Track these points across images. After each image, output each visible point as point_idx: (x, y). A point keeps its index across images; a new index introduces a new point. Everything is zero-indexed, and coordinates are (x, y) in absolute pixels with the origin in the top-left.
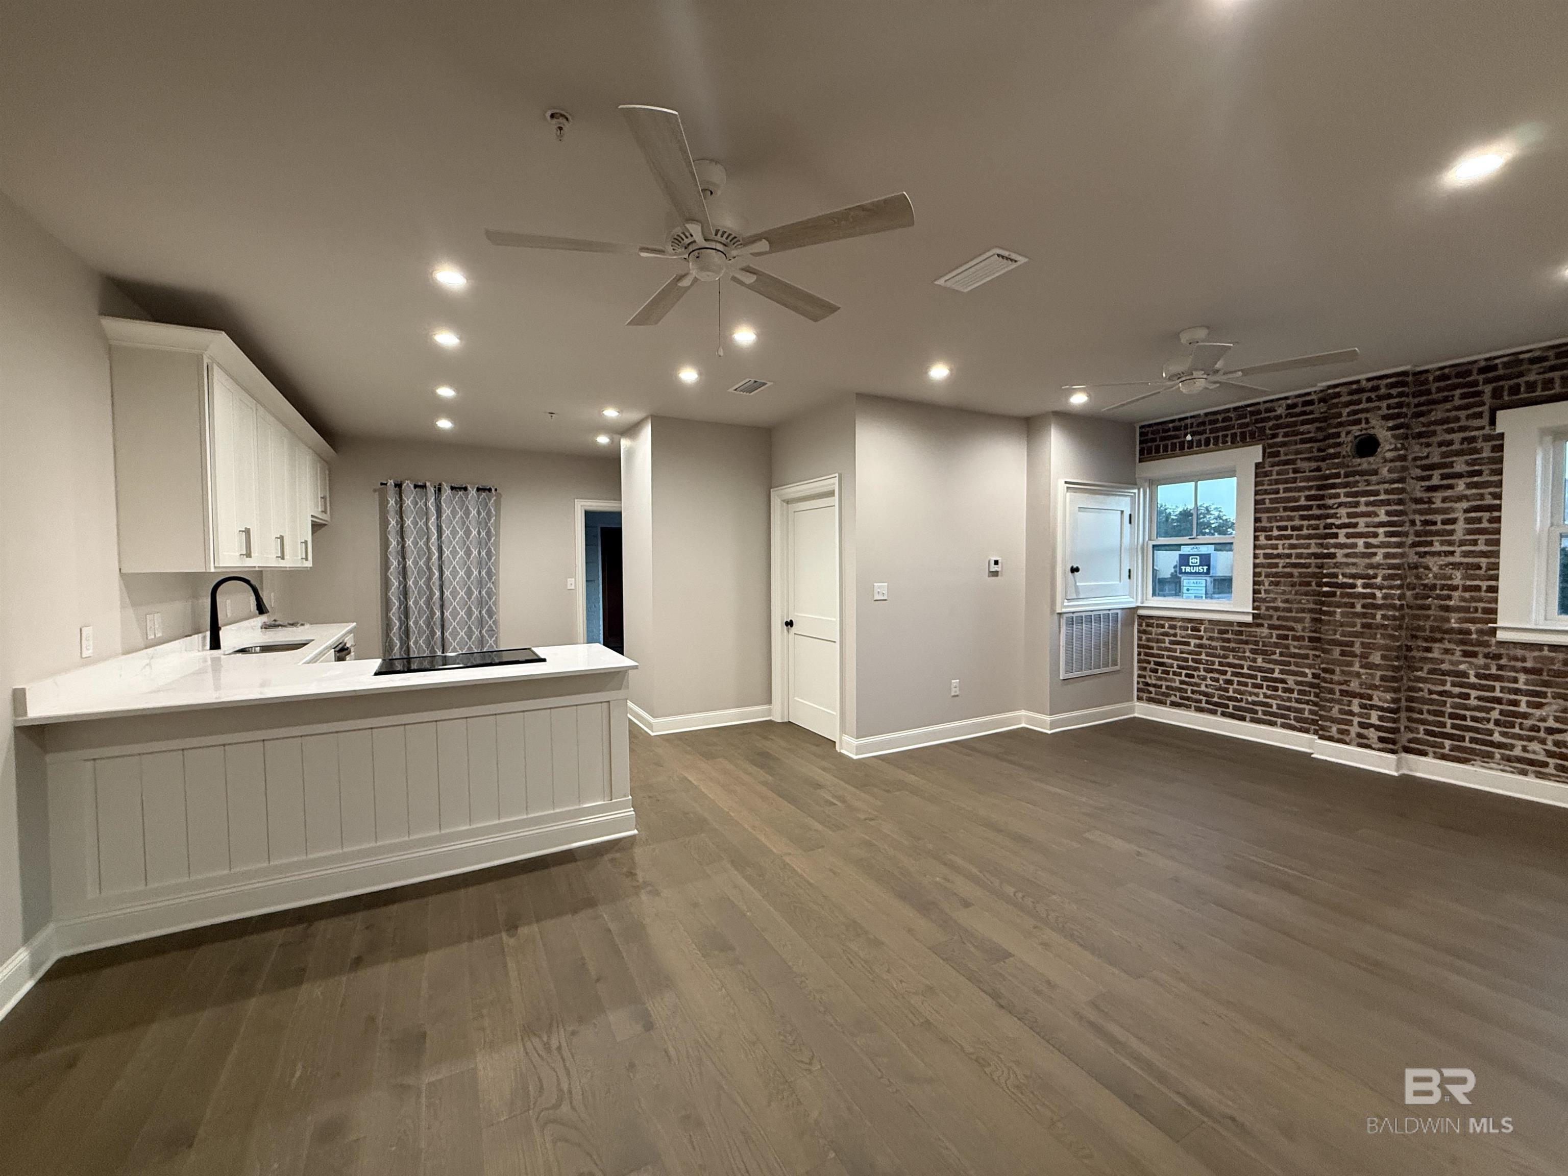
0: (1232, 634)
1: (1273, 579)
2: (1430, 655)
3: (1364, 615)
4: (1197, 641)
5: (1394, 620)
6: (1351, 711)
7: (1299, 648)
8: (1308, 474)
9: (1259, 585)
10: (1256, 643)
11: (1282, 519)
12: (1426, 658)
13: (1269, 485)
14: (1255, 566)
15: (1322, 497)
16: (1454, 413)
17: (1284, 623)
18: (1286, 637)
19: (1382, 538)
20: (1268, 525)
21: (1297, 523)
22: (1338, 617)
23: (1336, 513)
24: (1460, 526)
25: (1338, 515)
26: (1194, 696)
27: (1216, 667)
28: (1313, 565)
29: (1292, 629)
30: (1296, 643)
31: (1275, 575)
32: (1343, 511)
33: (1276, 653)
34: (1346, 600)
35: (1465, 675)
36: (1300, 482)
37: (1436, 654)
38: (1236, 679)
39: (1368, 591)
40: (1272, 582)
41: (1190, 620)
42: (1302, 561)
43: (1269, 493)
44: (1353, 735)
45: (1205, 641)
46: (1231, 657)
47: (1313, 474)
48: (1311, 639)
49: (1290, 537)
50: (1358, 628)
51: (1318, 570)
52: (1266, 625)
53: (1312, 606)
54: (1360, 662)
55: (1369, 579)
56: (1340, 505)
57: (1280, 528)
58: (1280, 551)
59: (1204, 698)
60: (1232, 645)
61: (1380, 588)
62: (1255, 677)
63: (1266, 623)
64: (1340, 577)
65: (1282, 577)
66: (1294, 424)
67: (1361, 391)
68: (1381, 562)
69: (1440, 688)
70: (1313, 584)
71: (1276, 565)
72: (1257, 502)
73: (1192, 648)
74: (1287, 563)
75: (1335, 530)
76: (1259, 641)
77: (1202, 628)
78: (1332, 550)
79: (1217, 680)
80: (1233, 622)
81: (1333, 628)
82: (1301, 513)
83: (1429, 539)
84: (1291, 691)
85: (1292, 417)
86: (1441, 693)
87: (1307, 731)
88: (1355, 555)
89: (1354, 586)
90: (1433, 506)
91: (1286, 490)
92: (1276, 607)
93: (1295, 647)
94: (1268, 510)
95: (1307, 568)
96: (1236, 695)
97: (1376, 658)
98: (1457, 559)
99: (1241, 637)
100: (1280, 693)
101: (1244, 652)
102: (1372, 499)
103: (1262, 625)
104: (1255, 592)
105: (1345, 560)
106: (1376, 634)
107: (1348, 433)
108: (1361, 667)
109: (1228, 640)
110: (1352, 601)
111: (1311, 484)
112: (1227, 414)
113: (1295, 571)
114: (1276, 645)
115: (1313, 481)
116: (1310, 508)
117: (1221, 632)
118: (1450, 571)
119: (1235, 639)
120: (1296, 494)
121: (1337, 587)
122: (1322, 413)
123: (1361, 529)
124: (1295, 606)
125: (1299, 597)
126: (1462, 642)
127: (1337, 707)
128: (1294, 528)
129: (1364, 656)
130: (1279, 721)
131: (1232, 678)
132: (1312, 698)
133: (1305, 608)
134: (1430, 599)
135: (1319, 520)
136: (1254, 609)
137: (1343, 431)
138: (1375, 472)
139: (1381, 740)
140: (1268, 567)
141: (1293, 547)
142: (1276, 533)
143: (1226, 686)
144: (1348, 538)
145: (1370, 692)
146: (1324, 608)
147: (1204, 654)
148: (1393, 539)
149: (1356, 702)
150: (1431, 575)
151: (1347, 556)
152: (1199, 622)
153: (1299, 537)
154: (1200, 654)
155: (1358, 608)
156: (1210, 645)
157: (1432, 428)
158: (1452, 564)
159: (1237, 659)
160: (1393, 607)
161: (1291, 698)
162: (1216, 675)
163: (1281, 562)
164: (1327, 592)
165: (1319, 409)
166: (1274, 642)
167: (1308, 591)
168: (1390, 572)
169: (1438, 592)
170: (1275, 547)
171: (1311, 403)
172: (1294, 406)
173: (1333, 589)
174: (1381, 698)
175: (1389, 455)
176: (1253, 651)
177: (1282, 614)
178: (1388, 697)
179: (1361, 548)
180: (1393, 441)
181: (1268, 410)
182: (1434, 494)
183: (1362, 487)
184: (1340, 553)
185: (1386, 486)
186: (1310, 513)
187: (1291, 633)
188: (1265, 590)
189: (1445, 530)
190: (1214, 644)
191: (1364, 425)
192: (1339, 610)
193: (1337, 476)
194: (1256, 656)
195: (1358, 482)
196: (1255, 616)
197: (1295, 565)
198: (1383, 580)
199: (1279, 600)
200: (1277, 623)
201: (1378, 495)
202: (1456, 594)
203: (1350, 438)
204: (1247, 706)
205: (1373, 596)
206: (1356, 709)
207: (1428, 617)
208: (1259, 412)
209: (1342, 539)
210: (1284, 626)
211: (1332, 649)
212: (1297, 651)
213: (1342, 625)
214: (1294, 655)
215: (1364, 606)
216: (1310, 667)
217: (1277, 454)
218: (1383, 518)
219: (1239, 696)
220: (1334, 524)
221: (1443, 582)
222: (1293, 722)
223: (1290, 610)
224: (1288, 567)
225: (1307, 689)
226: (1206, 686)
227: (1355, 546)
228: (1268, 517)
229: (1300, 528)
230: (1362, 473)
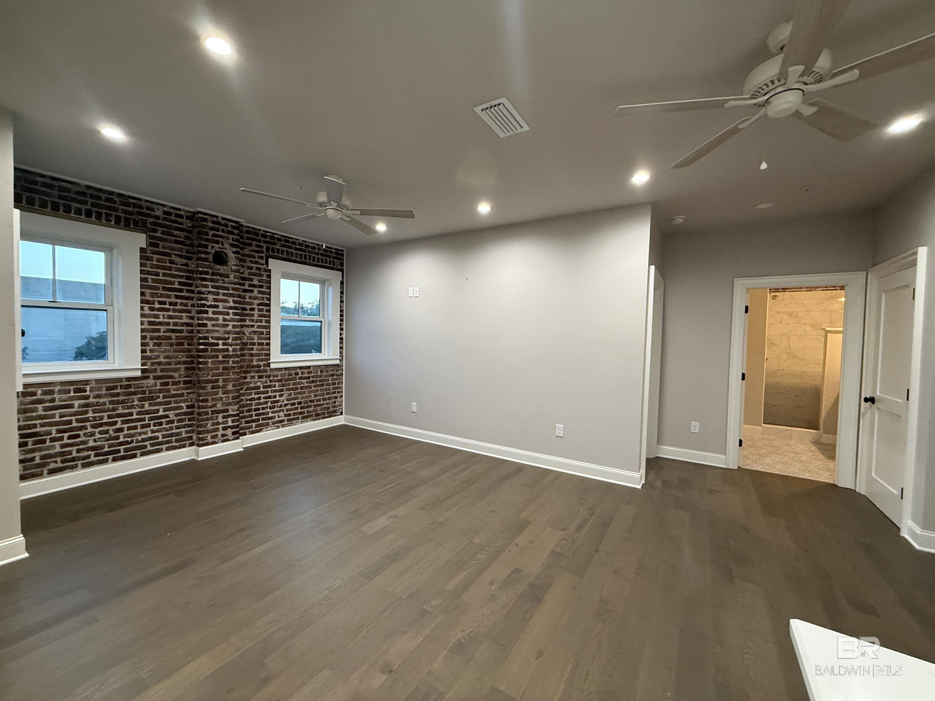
0: (121, 389)
1: (156, 341)
2: (246, 381)
3: (224, 362)
4: (82, 402)
5: (238, 363)
6: (218, 422)
7: (177, 390)
8: (179, 266)
9: (145, 346)
10: (144, 392)
11: (162, 296)
12: (245, 382)
13: (151, 268)
14: (142, 331)
15: (191, 285)
16: (253, 253)
17: (166, 374)
18: (167, 384)
19: (231, 316)
20: (151, 299)
21: (173, 300)
22: (210, 365)
23: (207, 298)
24: (256, 312)
25: (208, 299)
26: (80, 455)
27: (105, 420)
28: (185, 331)
29: (172, 377)
30: (175, 387)
31: (158, 338)
32: (211, 297)
33: (160, 397)
34: (213, 353)
35: (259, 388)
36: (175, 271)
37: (248, 380)
38: (126, 426)
39: (225, 347)
40: (155, 343)
41: (72, 383)
42: (177, 328)
43: (151, 275)
44: (220, 436)
45: (91, 400)
46: (120, 408)
47: (182, 267)
48: (185, 382)
49: (168, 310)
50: (221, 371)
51: (189, 335)
52: (151, 377)
53: (185, 359)
54: (222, 391)
55: (225, 340)
56: (209, 292)
57: (160, 303)
58: (161, 320)
59: (93, 453)
60: (121, 398)
61: (231, 345)
62: (144, 420)
63: (151, 375)
64: (210, 339)
65: (163, 339)
66: (170, 227)
67: (218, 223)
68: (231, 330)
69: (250, 397)
70: (186, 344)
71: (159, 331)
72: (142, 280)
73: (76, 409)
74: (167, 329)
75: (206, 309)
76: (146, 391)
77: (88, 388)
78: (205, 322)
79: (107, 432)
80: (122, 378)
81: (206, 372)
82: (176, 293)
83: (244, 318)
84: (172, 422)
85: (167, 221)
86: (250, 400)
87: (184, 446)
88: (217, 325)
89: (217, 345)
90: (246, 300)
91: (164, 275)
92: (160, 362)
93: (174, 390)
94: (150, 288)
95: (181, 333)
96: (127, 439)
97: (230, 387)
98: (255, 329)
99: (129, 390)
100: (164, 426)
101: (133, 402)
102: (226, 292)
103: (148, 377)
104: (143, 351)
105: (212, 328)
106: (230, 372)
107: (213, 247)
108: (223, 394)
109: (118, 395)
110: (217, 354)
111: (181, 274)
112: (111, 196)
113: (173, 335)
114: (160, 391)
115: (182, 272)
116: (181, 291)
117: (108, 389)
118: (253, 335)
119: (123, 392)
120: (173, 280)
121: (208, 346)
122: (188, 227)
123: (221, 309)
124: (174, 360)
125: (176, 354)
126: (258, 371)
127: (210, 422)
128: (171, 304)
129: (224, 387)
130: (164, 447)
131: (123, 426)
132: (187, 422)
133: (180, 361)
134: (245, 350)
135: (188, 300)
136: (143, 365)
137: (210, 245)
138: (227, 276)
139: (234, 433)
140: (152, 332)
141: (170, 317)
142: (157, 306)
143: (116, 434)
144: (214, 314)
145: (227, 407)
146: (201, 360)
147: (90, 412)
148: (237, 317)
149: (220, 416)
150: (246, 338)
151: (213, 325)
152: (84, 383)
153: (174, 311)
154: (87, 412)
155: (221, 358)
156: (98, 402)
157: (245, 258)
158: (254, 332)
159: (126, 409)
160: (237, 356)
161: (173, 427)
162: (106, 428)
163: (163, 328)
164: (203, 349)
165: (188, 224)
166: (159, 389)
167: (182, 349)
168: (236, 336)
169: (248, 346)
170: (157, 317)
171: (181, 216)
172: (170, 214)
173: (206, 347)
174: (233, 410)
175: (234, 268)
176: (140, 400)
177: (163, 367)
178: (236, 408)
179: (221, 322)
180: (235, 260)
181: (148, 208)
182: (246, 294)
183: (220, 284)
184: (209, 323)
185: (233, 286)
186: (181, 294)
187: (170, 380)
188: (150, 350)
189: (250, 314)
190: (101, 400)
191: (220, 246)
192: (210, 360)
193: (207, 273)
194: (144, 403)
195: (218, 280)
196: (143, 371)
197: (173, 331)
198: (232, 340)
199: (162, 357)
200: (161, 374)
201: (228, 290)
202: (255, 347)
203: (213, 251)
204: (137, 444)
205: (228, 350)
206: (220, 420)
207: (245, 360)
208: (141, 207)
209: (211, 315)
210: (166, 376)
211: (207, 386)
212: (175, 392)
213: (212, 369)
214: (174, 396)
215: (223, 357)
216: (185, 401)
217: (157, 246)
218: (232, 304)
219: (129, 439)
220: (205, 304)
221: (250, 341)
222: (174, 444)
223: (169, 364)
224: (168, 332)
225: (183, 417)
226: (95, 441)
227: (217, 319)
228: (151, 293)
229: (175, 304)
230: (221, 275)
